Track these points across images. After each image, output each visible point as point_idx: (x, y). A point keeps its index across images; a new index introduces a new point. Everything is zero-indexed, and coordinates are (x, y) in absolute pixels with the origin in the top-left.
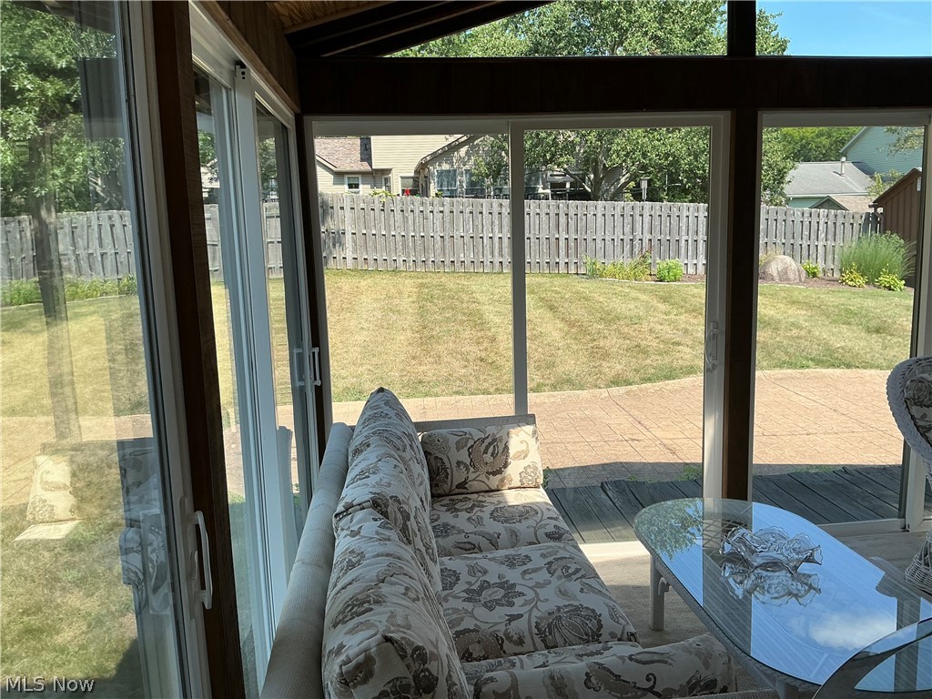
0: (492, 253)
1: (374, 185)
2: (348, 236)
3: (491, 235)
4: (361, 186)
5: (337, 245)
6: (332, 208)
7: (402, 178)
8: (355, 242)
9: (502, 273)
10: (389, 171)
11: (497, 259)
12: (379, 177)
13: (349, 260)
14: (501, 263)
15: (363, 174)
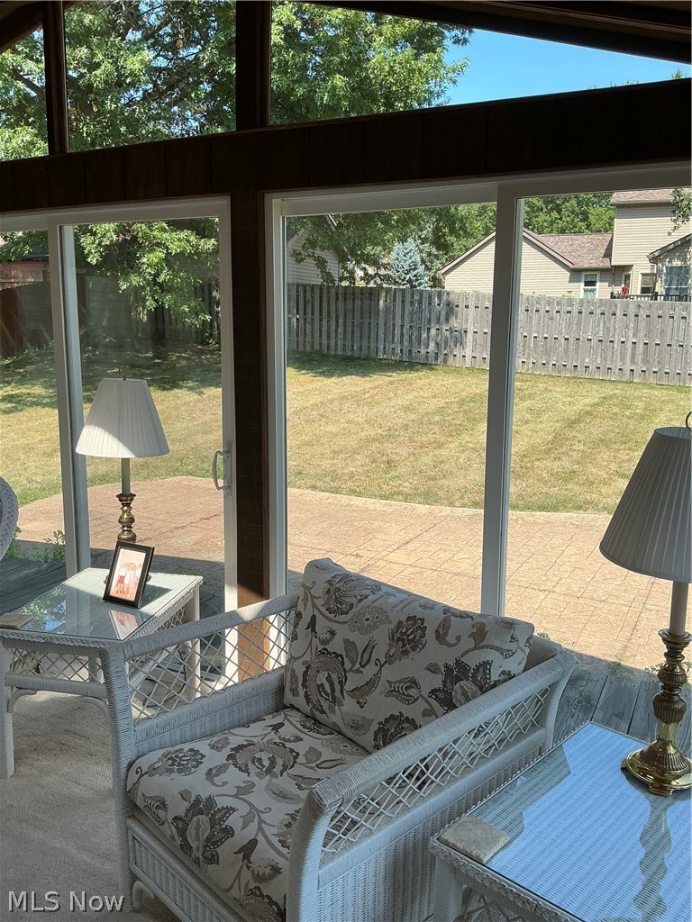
0: (623, 359)
1: (613, 283)
2: (470, 335)
3: (623, 339)
4: (598, 284)
5: (458, 345)
6: (457, 306)
7: (643, 275)
8: (475, 340)
9: (632, 382)
10: (629, 267)
11: (628, 367)
12: (619, 273)
13: (468, 359)
14: (632, 370)
15: (603, 271)
